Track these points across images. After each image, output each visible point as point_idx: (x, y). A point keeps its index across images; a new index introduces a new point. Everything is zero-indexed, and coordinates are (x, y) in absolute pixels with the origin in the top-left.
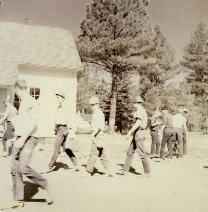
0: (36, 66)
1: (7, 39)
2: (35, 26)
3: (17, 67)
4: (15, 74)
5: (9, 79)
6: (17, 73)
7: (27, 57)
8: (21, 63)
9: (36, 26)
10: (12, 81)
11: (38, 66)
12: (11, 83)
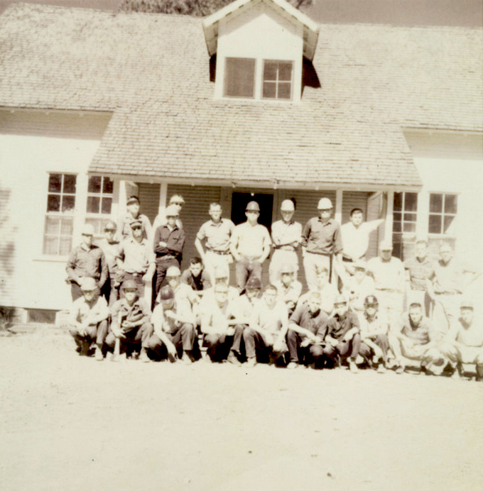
0: (451, 130)
1: (356, 65)
2: (421, 29)
3: (400, 135)
4: (402, 153)
5: (390, 166)
6: (407, 150)
7: (421, 107)
8: (409, 124)
9: (425, 27)
10: (400, 173)
11: (455, 130)
12: (399, 177)
